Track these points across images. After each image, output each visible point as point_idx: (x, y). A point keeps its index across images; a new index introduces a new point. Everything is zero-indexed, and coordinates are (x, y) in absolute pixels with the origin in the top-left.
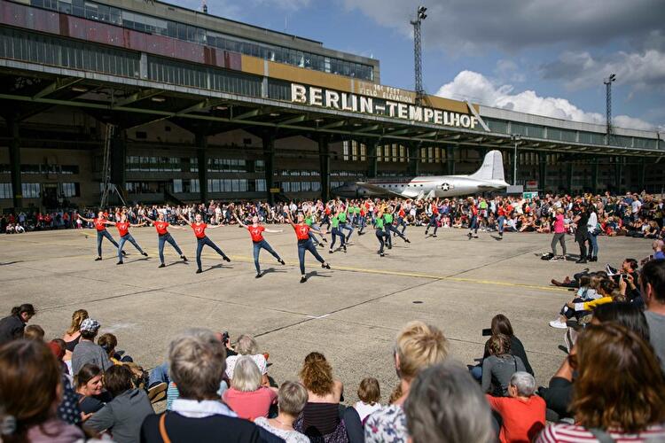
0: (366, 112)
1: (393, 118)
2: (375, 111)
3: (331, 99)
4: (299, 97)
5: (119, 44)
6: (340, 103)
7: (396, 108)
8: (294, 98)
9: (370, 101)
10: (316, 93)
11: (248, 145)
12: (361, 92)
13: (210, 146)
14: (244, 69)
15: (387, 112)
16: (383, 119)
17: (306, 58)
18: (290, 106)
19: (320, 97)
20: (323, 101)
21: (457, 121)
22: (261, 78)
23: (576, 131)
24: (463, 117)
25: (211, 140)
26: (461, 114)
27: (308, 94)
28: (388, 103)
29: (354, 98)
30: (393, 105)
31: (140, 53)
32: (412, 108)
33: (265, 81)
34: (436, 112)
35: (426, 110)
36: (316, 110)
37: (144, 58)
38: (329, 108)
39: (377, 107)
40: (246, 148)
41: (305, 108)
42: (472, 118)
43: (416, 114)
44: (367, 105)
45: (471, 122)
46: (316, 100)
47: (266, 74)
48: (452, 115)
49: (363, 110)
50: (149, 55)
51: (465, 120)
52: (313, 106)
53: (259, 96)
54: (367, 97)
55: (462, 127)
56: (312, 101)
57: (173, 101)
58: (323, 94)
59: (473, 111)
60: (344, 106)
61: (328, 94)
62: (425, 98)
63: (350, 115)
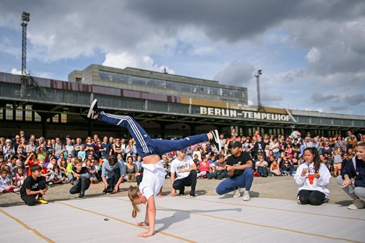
0: (233, 117)
1: (246, 118)
2: (237, 115)
3: (217, 112)
4: (204, 112)
5: (139, 97)
6: (221, 113)
7: (247, 114)
8: (202, 113)
9: (235, 111)
10: (211, 110)
11: (184, 129)
12: (231, 108)
13: (167, 129)
14: (182, 102)
15: (243, 116)
16: (240, 119)
17: (210, 89)
18: (200, 116)
19: (213, 112)
20: (214, 113)
21: (279, 118)
22: (189, 105)
23: (352, 120)
24: (282, 116)
25: (167, 127)
26: (281, 114)
27: (207, 111)
28: (243, 112)
29: (228, 111)
30: (245, 113)
31: (145, 100)
32: (255, 114)
33: (190, 106)
34: (268, 115)
35: (262, 114)
36: (210, 117)
37: (146, 101)
38: (216, 116)
39: (238, 114)
40: (183, 130)
41: (206, 117)
42: (287, 116)
43: (257, 116)
44: (234, 113)
45: (287, 118)
46: (211, 113)
47: (191, 103)
48: (276, 115)
49: (231, 115)
50: (148, 100)
51: (283, 118)
52: (210, 115)
53: (188, 113)
54: (233, 110)
55: (281, 120)
56: (209, 113)
57: (155, 115)
58: (214, 110)
59: (288, 113)
60: (223, 114)
61: (216, 110)
62: (263, 108)
63: (226, 118)
